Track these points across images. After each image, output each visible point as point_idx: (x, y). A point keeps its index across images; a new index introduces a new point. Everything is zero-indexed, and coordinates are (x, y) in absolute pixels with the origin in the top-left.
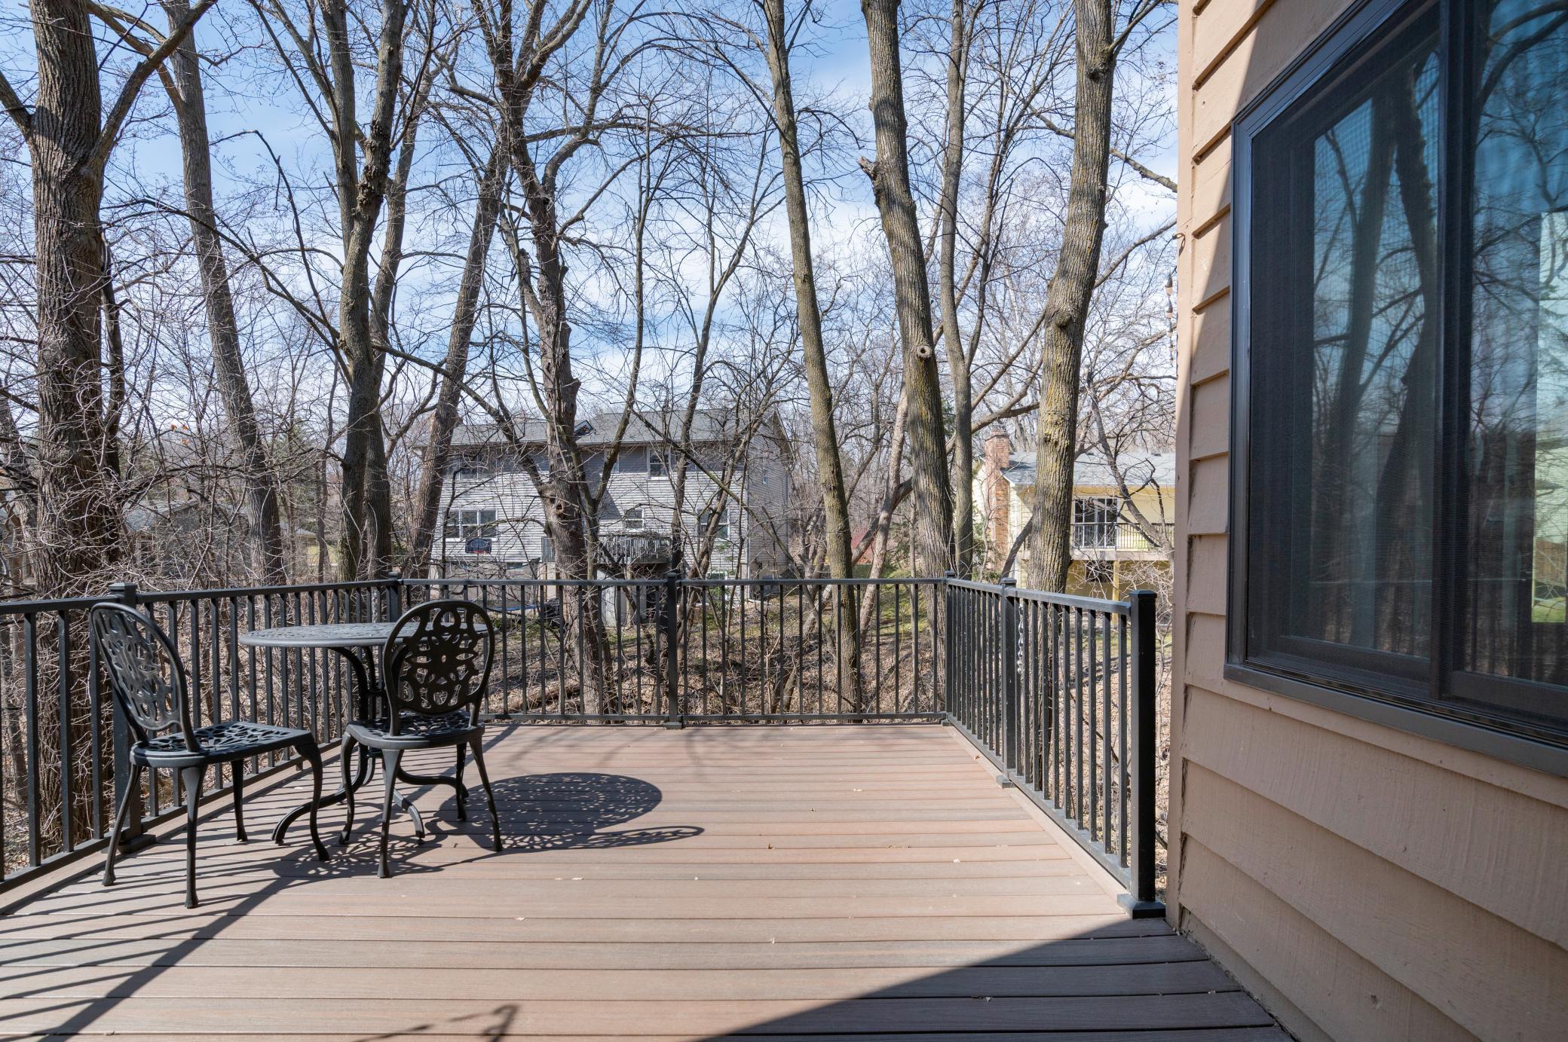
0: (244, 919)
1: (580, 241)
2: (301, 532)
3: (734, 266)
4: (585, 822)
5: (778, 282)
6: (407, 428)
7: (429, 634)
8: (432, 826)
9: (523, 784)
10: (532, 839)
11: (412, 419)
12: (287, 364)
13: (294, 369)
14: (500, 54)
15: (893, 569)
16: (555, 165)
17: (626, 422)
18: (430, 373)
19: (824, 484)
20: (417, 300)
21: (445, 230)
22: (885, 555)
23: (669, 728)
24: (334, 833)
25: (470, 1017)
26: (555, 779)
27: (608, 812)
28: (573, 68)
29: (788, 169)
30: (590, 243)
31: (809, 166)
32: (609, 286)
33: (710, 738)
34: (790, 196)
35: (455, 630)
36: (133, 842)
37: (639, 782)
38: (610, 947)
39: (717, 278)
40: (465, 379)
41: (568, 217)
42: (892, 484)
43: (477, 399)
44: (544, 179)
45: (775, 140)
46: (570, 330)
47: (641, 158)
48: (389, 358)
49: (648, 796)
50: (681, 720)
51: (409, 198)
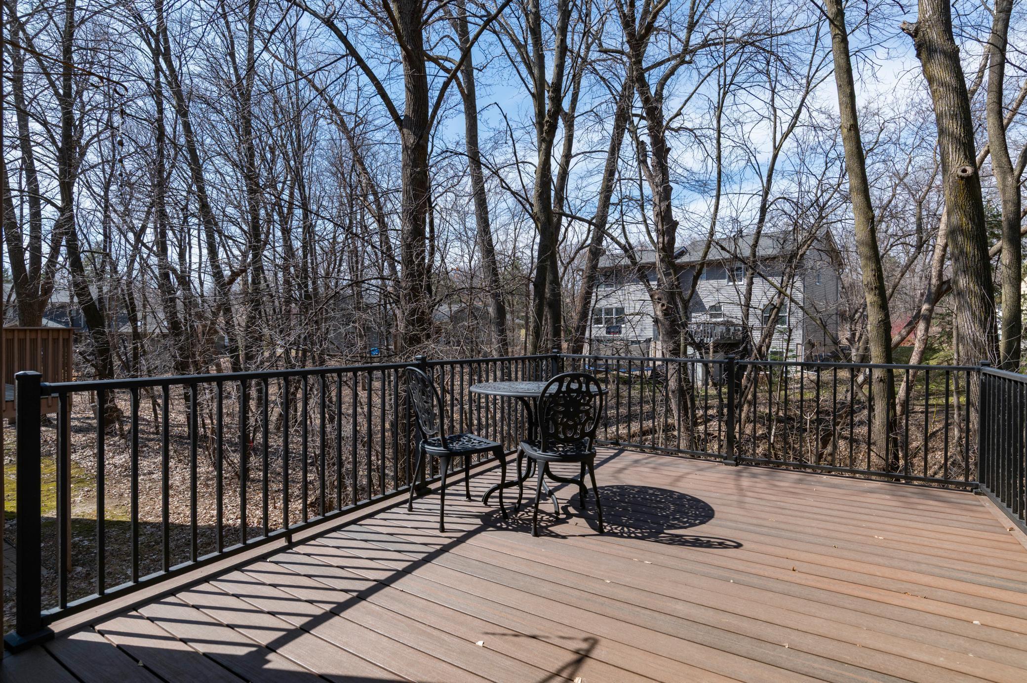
0: (463, 544)
1: (680, 128)
2: (517, 321)
3: (792, 127)
4: (659, 524)
5: (829, 133)
6: (573, 259)
7: (564, 393)
8: (565, 509)
9: (623, 490)
10: (623, 529)
11: (576, 253)
12: (512, 227)
13: (516, 229)
14: (627, 22)
15: (935, 351)
16: (662, 84)
17: (708, 247)
18: (587, 225)
19: (867, 285)
20: (580, 181)
21: (596, 137)
22: (926, 340)
23: (726, 464)
24: (513, 503)
25: (570, 638)
26: (643, 490)
27: (675, 519)
28: (675, 18)
29: (836, 46)
30: (687, 129)
31: (854, 42)
32: (700, 154)
33: (754, 476)
34: (838, 66)
35: (578, 391)
36: (422, 491)
37: (699, 501)
38: (663, 616)
39: (779, 137)
40: (607, 226)
41: (672, 114)
42: (934, 281)
43: (613, 239)
44: (655, 94)
45: (826, 27)
46: (672, 189)
47: (720, 66)
48: (564, 218)
49: (705, 513)
50: (736, 460)
51: (577, 121)
